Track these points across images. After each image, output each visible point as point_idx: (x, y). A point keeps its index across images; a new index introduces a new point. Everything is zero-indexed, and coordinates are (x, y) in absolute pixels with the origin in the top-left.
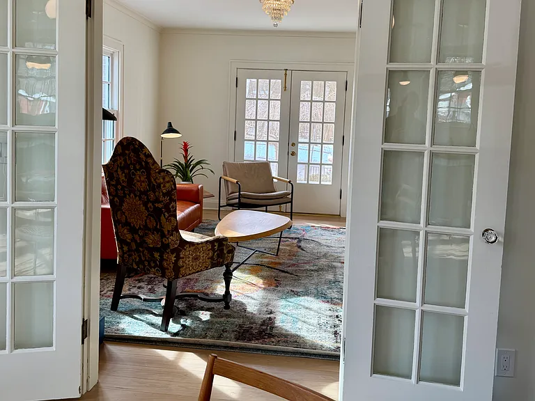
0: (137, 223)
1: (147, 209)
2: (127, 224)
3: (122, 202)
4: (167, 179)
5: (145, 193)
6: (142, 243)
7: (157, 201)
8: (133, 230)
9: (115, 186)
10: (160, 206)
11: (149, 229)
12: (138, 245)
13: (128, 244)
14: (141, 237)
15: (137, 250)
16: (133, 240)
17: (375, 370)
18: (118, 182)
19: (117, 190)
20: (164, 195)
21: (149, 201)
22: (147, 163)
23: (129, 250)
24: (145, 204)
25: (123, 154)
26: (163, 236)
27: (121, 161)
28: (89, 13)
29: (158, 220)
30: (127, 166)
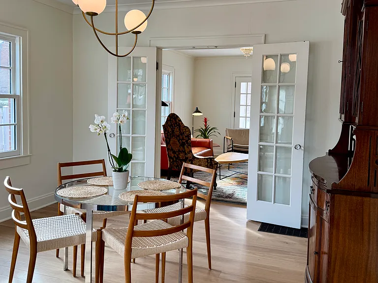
0: (176, 149)
1: (179, 143)
2: (172, 150)
3: (170, 140)
4: (187, 130)
5: (179, 136)
6: (178, 158)
7: (183, 139)
8: (174, 152)
9: (167, 134)
10: (184, 141)
11: (180, 151)
12: (176, 158)
13: (173, 159)
14: (177, 155)
15: (176, 161)
16: (174, 156)
17: (259, 198)
18: (168, 132)
19: (168, 135)
20: (186, 137)
21: (180, 139)
22: (179, 123)
23: (173, 161)
24: (179, 141)
25: (170, 120)
26: (186, 154)
27: (169, 123)
28: (157, 68)
29: (184, 147)
30: (172, 125)
